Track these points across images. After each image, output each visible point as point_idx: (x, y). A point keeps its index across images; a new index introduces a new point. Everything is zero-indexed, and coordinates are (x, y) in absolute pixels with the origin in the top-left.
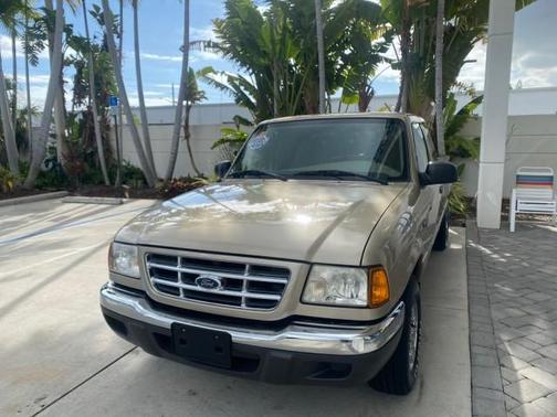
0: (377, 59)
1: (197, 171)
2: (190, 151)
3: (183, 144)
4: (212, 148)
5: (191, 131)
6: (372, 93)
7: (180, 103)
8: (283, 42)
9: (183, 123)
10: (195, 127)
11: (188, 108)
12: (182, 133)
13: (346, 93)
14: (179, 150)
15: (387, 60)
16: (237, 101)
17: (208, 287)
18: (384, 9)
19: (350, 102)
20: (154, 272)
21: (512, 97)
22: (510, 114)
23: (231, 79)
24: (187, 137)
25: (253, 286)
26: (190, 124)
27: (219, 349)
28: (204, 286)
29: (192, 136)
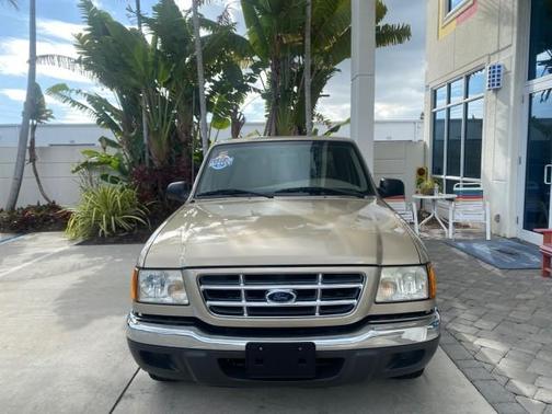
0: (247, 88)
1: (47, 199)
2: (37, 175)
3: (28, 168)
4: (73, 172)
5: (37, 153)
6: (244, 119)
7: (26, 122)
8: (156, 65)
9: (29, 145)
10: (41, 148)
11: (34, 127)
12: (28, 157)
13: (216, 119)
14: (25, 175)
15: (255, 90)
16: (99, 121)
17: (282, 301)
18: (251, 43)
19: (221, 127)
20: (208, 295)
21: (376, 127)
22: (376, 139)
23: (91, 99)
24: (33, 160)
25: (327, 294)
26: (37, 145)
27: (302, 361)
28: (277, 301)
29: (39, 160)
